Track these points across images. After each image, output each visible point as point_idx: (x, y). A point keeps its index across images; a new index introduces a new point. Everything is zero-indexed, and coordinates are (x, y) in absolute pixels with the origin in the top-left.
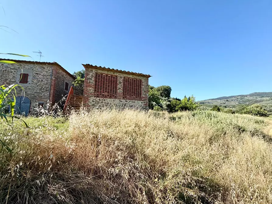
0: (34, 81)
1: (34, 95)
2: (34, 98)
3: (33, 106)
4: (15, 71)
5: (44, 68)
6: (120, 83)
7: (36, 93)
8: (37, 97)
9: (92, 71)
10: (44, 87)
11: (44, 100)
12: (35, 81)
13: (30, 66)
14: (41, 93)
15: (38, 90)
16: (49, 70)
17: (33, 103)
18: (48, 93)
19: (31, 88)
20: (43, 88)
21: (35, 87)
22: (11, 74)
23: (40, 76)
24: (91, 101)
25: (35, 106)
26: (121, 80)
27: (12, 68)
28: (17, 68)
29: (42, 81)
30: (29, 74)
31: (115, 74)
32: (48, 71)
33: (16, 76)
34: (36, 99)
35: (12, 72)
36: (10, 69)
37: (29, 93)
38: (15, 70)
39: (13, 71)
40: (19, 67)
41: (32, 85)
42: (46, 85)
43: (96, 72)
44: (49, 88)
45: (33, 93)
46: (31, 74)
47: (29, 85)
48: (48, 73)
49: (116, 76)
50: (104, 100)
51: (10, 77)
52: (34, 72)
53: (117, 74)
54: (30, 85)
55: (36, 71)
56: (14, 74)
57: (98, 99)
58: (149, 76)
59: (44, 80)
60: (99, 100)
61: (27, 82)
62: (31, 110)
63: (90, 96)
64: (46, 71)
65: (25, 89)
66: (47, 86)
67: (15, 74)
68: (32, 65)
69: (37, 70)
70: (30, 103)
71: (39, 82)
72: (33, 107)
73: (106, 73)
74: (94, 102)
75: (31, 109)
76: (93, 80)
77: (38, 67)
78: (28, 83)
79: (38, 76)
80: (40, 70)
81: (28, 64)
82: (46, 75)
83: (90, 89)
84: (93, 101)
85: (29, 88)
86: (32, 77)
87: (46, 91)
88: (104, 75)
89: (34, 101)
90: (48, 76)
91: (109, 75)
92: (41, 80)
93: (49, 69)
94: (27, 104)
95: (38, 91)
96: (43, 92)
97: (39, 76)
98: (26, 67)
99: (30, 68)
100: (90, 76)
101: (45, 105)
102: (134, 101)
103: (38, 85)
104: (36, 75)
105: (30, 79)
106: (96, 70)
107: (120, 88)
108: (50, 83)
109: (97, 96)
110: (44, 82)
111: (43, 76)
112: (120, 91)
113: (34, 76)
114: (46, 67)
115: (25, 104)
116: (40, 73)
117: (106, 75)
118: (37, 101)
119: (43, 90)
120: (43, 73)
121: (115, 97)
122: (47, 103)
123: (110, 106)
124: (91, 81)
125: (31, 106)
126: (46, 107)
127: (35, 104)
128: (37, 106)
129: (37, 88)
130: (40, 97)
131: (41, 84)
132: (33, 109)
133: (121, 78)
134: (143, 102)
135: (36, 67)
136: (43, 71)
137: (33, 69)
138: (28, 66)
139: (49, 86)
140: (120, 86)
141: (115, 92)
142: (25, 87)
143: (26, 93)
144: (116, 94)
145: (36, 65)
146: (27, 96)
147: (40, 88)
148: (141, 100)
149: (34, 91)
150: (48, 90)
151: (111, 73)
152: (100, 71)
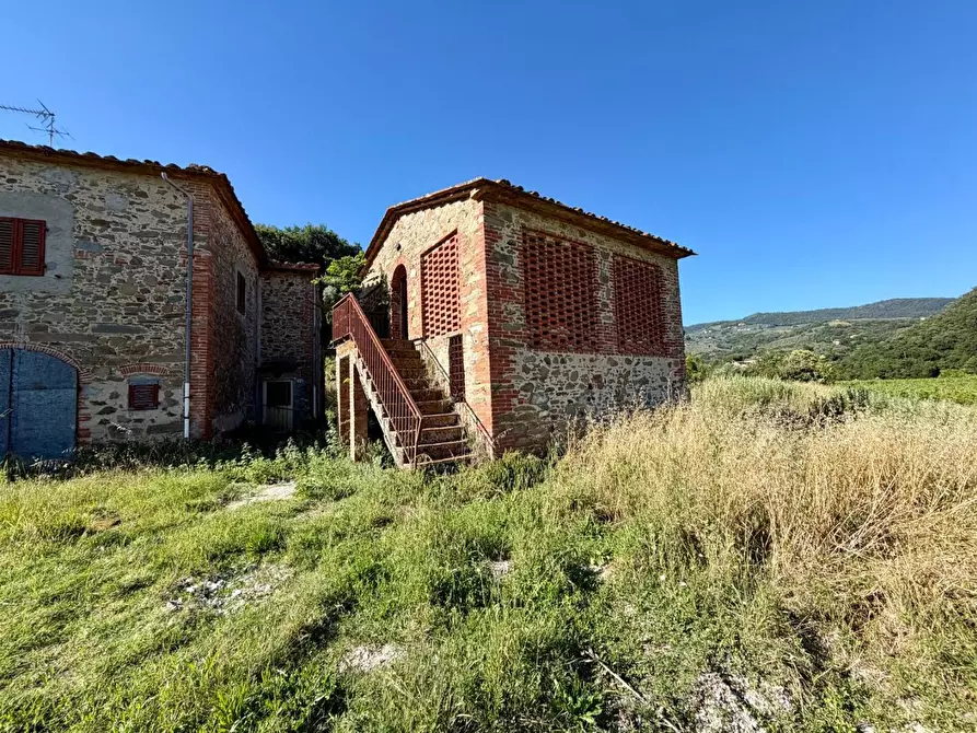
0: (86, 263)
1: (91, 338)
2: (100, 357)
3: (96, 403)
5: (144, 195)
6: (605, 280)
7: (103, 328)
8: (117, 349)
9: (508, 217)
10: (150, 297)
11: (162, 365)
12: (96, 265)
13: (48, 174)
14: (138, 330)
15: (116, 314)
16: (172, 207)
17: (95, 384)
18: (180, 331)
19: (71, 301)
20: (150, 305)
21: (97, 298)
23: (121, 237)
24: (519, 369)
25: (110, 403)
26: (604, 268)
29: (137, 262)
30: (49, 225)
31: (585, 239)
32: (167, 211)
34: (111, 363)
37: (62, 328)
41: (80, 286)
42: (162, 287)
43: (524, 227)
44: (183, 302)
45: (90, 332)
46: (65, 224)
47: (61, 284)
48: (170, 221)
49: (591, 249)
50: (563, 361)
52: (82, 214)
53: (591, 239)
54: (63, 287)
55: (91, 207)
57: (542, 355)
58: (686, 253)
59: (146, 260)
60: (544, 364)
61: (40, 268)
62: (83, 425)
63: (514, 345)
64: (155, 213)
65: (32, 306)
66: (171, 294)
68: (65, 176)
69: (98, 203)
70: (79, 389)
71: (115, 271)
72: (101, 408)
73: (558, 232)
74: (531, 375)
75: (88, 418)
76: (516, 263)
77: (103, 186)
78: (49, 274)
79: (112, 238)
80: (116, 201)
81: (36, 166)
82: (157, 234)
83: (511, 307)
84: (526, 370)
85: (58, 301)
86: (68, 241)
87: (168, 317)
88: (548, 239)
89: (103, 372)
90: (167, 236)
91: (567, 244)
92: (129, 258)
93: (171, 200)
94: (54, 395)
95: (119, 320)
96: (149, 324)
97: (116, 234)
98: (27, 180)
99: (49, 187)
100: (503, 243)
101: (169, 395)
102: (648, 359)
103: (115, 288)
104: (98, 228)
105: (58, 251)
106: (521, 216)
107: (606, 305)
108: (186, 275)
109: (536, 345)
110: (151, 268)
111: (138, 235)
112: (607, 317)
113: (82, 238)
114: (154, 189)
115: (42, 393)
116: (117, 220)
117: (558, 244)
118: (118, 373)
119: (146, 316)
120: (140, 222)
121: (593, 343)
122: (178, 384)
123: (582, 387)
124: (510, 269)
125: (87, 403)
126: (175, 403)
127: (108, 390)
128: (124, 400)
129: (109, 300)
130: (136, 352)
131: (131, 282)
132: (98, 419)
133: (605, 256)
134: (672, 360)
135: (94, 184)
136: (138, 210)
137: (72, 197)
138: (34, 174)
139: (181, 294)
140: (604, 295)
141: (592, 323)
142: (31, 297)
143: (46, 328)
144: (593, 329)
145: (88, 177)
146: (55, 350)
147: (128, 304)
148: (665, 354)
149: (95, 319)
150: (175, 311)
151: (572, 233)
152: (536, 222)
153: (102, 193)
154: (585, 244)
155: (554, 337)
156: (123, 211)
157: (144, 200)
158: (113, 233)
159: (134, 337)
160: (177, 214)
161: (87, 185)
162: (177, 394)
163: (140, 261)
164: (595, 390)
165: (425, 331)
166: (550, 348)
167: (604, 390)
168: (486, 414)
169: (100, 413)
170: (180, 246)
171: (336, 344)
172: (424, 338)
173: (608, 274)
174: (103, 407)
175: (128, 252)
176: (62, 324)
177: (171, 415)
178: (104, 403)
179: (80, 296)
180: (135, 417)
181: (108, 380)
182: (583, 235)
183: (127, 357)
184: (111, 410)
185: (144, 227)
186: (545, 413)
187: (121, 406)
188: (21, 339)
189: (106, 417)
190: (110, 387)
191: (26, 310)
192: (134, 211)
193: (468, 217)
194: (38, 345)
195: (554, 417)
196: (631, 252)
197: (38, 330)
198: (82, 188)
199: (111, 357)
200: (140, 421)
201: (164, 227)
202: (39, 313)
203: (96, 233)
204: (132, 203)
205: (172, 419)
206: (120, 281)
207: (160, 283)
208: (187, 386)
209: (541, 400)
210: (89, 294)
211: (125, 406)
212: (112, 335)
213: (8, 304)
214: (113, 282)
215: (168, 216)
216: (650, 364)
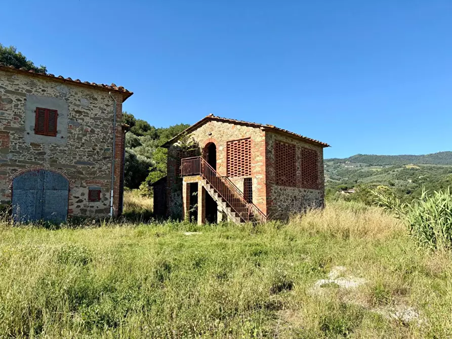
0: (72, 131)
1: (73, 167)
2: (77, 176)
3: (76, 197)
4: (18, 100)
5: (96, 99)
6: (298, 158)
7: (78, 162)
8: (84, 172)
9: (271, 137)
10: (97, 148)
11: (101, 181)
12: (76, 131)
13: (58, 88)
14: (93, 164)
15: (84, 156)
16: (107, 105)
17: (75, 188)
18: (109, 165)
19: (66, 149)
20: (98, 152)
21: (77, 148)
22: (8, 106)
23: (87, 119)
25: (81, 198)
26: (298, 153)
27: (9, 88)
28: (24, 91)
29: (92, 131)
30: (59, 112)
31: (293, 143)
32: (105, 107)
33: (23, 115)
34: (82, 179)
35: (11, 101)
36: (3, 93)
37: (63, 162)
38: (18, 97)
39: (13, 98)
40: (28, 88)
41: (70, 142)
42: (102, 144)
43: (275, 140)
44: (111, 151)
45: (73, 164)
46: (65, 112)
47: (62, 140)
48: (106, 112)
49: (294, 146)
50: (285, 190)
51: (5, 115)
52: (72, 107)
53: (295, 143)
54: (63, 142)
55: (75, 105)
56: (16, 106)
57: (280, 187)
58: (326, 146)
59: (97, 130)
60: (280, 191)
61: (54, 132)
62: (70, 207)
63: (272, 183)
64: (100, 108)
65: (52, 150)
66: (106, 147)
67: (19, 107)
68: (64, 89)
69: (78, 103)
70: (69, 191)
71: (85, 135)
73: (285, 141)
74: (276, 195)
75: (72, 205)
76: (273, 153)
77: (80, 94)
78: (58, 135)
79: (83, 119)
80: (85, 102)
81: (54, 84)
82: (101, 118)
83: (271, 170)
84: (275, 193)
85: (61, 148)
86: (67, 120)
87: (105, 158)
88: (282, 143)
89: (78, 182)
90: (105, 119)
91: (287, 145)
92: (89, 129)
93: (106, 102)
94: (59, 193)
95: (85, 159)
96: (97, 161)
97: (85, 118)
98: (49, 90)
99: (58, 94)
100: (270, 146)
101: (104, 195)
102: (311, 190)
103: (83, 144)
104: (78, 114)
105: (62, 124)
106: (275, 136)
107: (298, 168)
108: (112, 139)
109: (277, 184)
110: (98, 134)
111: (93, 119)
112: (299, 173)
113: (71, 119)
114: (100, 97)
115: (55, 191)
116: (85, 111)
117: (284, 145)
118: (84, 184)
119: (96, 157)
120: (94, 112)
121: (294, 183)
122: (108, 190)
123: (290, 200)
124: (271, 156)
125: (72, 197)
126: (106, 199)
127: (80, 191)
128: (86, 197)
129: (81, 149)
130: (91, 174)
131: (90, 140)
132: (76, 205)
133: (299, 148)
134: (319, 191)
135: (76, 94)
136: (94, 106)
137: (67, 100)
138: (52, 88)
139: (110, 147)
140: (298, 164)
141: (294, 175)
142: (51, 146)
143: (56, 161)
144: (294, 178)
145: (75, 90)
146: (59, 171)
147: (89, 151)
148: (317, 189)
149: (75, 158)
150: (107, 156)
151: (289, 141)
152: (280, 138)
153: (79, 98)
155: (282, 180)
156: (87, 107)
157: (96, 102)
158: (83, 117)
159: (91, 167)
160: (109, 109)
161: (73, 94)
162: (107, 196)
163: (94, 131)
164: (294, 202)
165: (228, 174)
166: (281, 185)
167: (298, 202)
168: (264, 208)
169: (77, 202)
170: (110, 124)
171: (183, 176)
172: (227, 177)
173: (299, 156)
174: (78, 199)
175: (89, 126)
176: (62, 160)
177: (105, 205)
178: (78, 197)
179: (70, 147)
180: (91, 205)
181: (81, 186)
182: (292, 141)
183: (88, 176)
184: (81, 201)
185: (96, 115)
186: (280, 209)
187: (85, 199)
188: (47, 166)
189: (79, 204)
190: (81, 190)
191: (48, 152)
192: (92, 107)
193: (258, 137)
194: (53, 169)
195: (282, 211)
196: (307, 146)
197: (53, 162)
198: (71, 95)
199: (82, 176)
200: (92, 207)
201: (103, 115)
202: (54, 154)
203: (77, 117)
204: (91, 103)
205: (105, 207)
206: (85, 140)
207: (102, 142)
208: (112, 191)
209: (279, 204)
210: (73, 145)
212: (83, 166)
213: (42, 149)
214: (83, 141)
215: (105, 110)
216: (312, 192)
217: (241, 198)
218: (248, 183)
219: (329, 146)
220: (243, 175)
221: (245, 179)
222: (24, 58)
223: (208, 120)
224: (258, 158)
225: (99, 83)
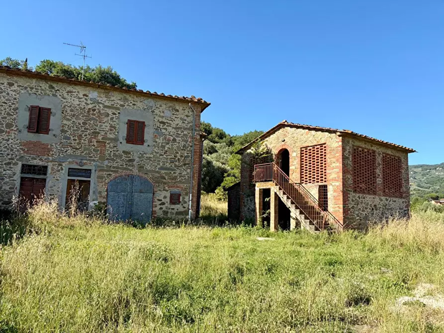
0: (157, 140)
1: (157, 172)
2: (160, 180)
3: (159, 200)
4: (114, 114)
5: (177, 111)
6: (379, 164)
7: (162, 168)
8: (166, 177)
9: (348, 142)
10: (178, 156)
11: (182, 185)
12: (160, 140)
13: (146, 102)
14: (175, 170)
15: (167, 162)
16: (187, 116)
17: (159, 192)
18: (189, 171)
19: (152, 156)
20: (179, 159)
21: (161, 155)
22: (105, 119)
23: (170, 129)
24: (350, 199)
25: (163, 200)
26: (379, 159)
27: (107, 104)
28: (118, 106)
29: (174, 140)
30: (146, 123)
31: (372, 148)
32: (186, 118)
33: (117, 127)
34: (165, 183)
35: (108, 115)
36: (102, 108)
37: (148, 167)
38: (114, 111)
39: (110, 112)
40: (122, 103)
41: (155, 150)
42: (183, 152)
43: (353, 146)
44: (190, 158)
45: (157, 170)
46: (151, 123)
47: (149, 148)
48: (186, 122)
49: (374, 152)
50: (364, 198)
51: (103, 127)
52: (157, 118)
53: (374, 148)
54: (149, 150)
55: (160, 116)
56: (112, 119)
57: (358, 195)
58: (412, 151)
59: (178, 139)
60: (358, 199)
61: (141, 141)
62: (154, 209)
63: (349, 190)
64: (181, 119)
65: (139, 158)
66: (186, 154)
67: (114, 120)
68: (151, 102)
69: (162, 114)
70: (154, 194)
71: (168, 144)
72: (160, 202)
73: (364, 146)
74: (354, 203)
75: (156, 206)
76: (351, 160)
77: (164, 106)
78: (145, 144)
79: (166, 129)
80: (168, 113)
81: (142, 98)
82: (181, 128)
83: (349, 176)
84: (353, 201)
85: (148, 156)
86: (152, 130)
87: (185, 165)
88: (360, 149)
89: (162, 186)
90: (185, 129)
91: (366, 150)
92: (172, 138)
93: (187, 113)
94: (145, 195)
95: (168, 165)
96: (178, 167)
98: (139, 104)
99: (146, 107)
100: (347, 152)
101: (184, 198)
102: (394, 199)
103: (166, 151)
104: (162, 125)
105: (148, 134)
106: (353, 141)
107: (379, 175)
108: (191, 146)
109: (355, 191)
110: (179, 143)
111: (175, 128)
112: (379, 181)
113: (156, 129)
114: (181, 108)
115: (142, 194)
116: (168, 121)
117: (363, 150)
118: (167, 188)
119: (177, 163)
120: (176, 122)
121: (374, 191)
122: (187, 194)
123: (370, 209)
124: (349, 162)
125: (156, 199)
126: (185, 202)
127: (163, 195)
128: (168, 200)
129: (165, 156)
130: (173, 179)
131: (172, 148)
132: (159, 207)
133: (379, 154)
134: (404, 200)
135: (160, 106)
136: (175, 117)
137: (153, 112)
138: (141, 102)
139: (189, 155)
140: (378, 171)
141: (374, 183)
142: (139, 153)
143: (143, 167)
144: (374, 185)
145: (159, 103)
146: (146, 176)
147: (171, 158)
148: (401, 197)
149: (159, 164)
150: (187, 162)
151: (368, 146)
152: (357, 143)
153: (163, 110)
154: (373, 150)
155: (361, 188)
156: (170, 118)
157: (178, 113)
158: (167, 127)
159: (172, 173)
160: (188, 119)
161: (158, 106)
162: (186, 199)
163: (176, 140)
164: (374, 210)
165: (301, 180)
166: (359, 193)
167: (378, 211)
168: (340, 216)
169: (160, 205)
170: (189, 133)
171: (256, 182)
172: (301, 183)
173: (380, 162)
174: (161, 202)
175: (171, 136)
176: (148, 166)
177: (184, 207)
178: (161, 200)
179: (155, 154)
180: (172, 207)
181: (163, 190)
182: (372, 146)
183: (170, 181)
184: (163, 204)
185: (177, 125)
186: (358, 218)
187: (167, 202)
188: (135, 171)
189: (162, 206)
190: (164, 193)
191: (137, 159)
192: (174, 118)
193: (334, 143)
194: (141, 174)
195: (361, 220)
196: (389, 152)
197: (141, 168)
198: (157, 108)
199: (164, 180)
200: (173, 209)
201: (184, 125)
202: (141, 161)
203: (161, 127)
204: (173, 114)
205: (185, 209)
206: (169, 148)
207: (182, 150)
208: (191, 195)
209: (357, 213)
210: (158, 153)
211: (169, 202)
212: (165, 171)
213: (131, 156)
214: (166, 148)
215: (185, 120)
216: (395, 201)
217: (316, 205)
218: (323, 191)
219: (415, 151)
220: (318, 182)
221: (320, 186)
222: (118, 76)
223: (281, 126)
224: (334, 165)
225: (181, 96)
